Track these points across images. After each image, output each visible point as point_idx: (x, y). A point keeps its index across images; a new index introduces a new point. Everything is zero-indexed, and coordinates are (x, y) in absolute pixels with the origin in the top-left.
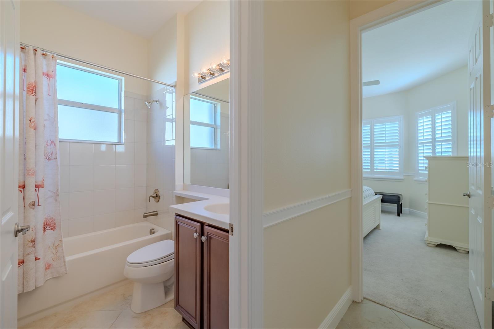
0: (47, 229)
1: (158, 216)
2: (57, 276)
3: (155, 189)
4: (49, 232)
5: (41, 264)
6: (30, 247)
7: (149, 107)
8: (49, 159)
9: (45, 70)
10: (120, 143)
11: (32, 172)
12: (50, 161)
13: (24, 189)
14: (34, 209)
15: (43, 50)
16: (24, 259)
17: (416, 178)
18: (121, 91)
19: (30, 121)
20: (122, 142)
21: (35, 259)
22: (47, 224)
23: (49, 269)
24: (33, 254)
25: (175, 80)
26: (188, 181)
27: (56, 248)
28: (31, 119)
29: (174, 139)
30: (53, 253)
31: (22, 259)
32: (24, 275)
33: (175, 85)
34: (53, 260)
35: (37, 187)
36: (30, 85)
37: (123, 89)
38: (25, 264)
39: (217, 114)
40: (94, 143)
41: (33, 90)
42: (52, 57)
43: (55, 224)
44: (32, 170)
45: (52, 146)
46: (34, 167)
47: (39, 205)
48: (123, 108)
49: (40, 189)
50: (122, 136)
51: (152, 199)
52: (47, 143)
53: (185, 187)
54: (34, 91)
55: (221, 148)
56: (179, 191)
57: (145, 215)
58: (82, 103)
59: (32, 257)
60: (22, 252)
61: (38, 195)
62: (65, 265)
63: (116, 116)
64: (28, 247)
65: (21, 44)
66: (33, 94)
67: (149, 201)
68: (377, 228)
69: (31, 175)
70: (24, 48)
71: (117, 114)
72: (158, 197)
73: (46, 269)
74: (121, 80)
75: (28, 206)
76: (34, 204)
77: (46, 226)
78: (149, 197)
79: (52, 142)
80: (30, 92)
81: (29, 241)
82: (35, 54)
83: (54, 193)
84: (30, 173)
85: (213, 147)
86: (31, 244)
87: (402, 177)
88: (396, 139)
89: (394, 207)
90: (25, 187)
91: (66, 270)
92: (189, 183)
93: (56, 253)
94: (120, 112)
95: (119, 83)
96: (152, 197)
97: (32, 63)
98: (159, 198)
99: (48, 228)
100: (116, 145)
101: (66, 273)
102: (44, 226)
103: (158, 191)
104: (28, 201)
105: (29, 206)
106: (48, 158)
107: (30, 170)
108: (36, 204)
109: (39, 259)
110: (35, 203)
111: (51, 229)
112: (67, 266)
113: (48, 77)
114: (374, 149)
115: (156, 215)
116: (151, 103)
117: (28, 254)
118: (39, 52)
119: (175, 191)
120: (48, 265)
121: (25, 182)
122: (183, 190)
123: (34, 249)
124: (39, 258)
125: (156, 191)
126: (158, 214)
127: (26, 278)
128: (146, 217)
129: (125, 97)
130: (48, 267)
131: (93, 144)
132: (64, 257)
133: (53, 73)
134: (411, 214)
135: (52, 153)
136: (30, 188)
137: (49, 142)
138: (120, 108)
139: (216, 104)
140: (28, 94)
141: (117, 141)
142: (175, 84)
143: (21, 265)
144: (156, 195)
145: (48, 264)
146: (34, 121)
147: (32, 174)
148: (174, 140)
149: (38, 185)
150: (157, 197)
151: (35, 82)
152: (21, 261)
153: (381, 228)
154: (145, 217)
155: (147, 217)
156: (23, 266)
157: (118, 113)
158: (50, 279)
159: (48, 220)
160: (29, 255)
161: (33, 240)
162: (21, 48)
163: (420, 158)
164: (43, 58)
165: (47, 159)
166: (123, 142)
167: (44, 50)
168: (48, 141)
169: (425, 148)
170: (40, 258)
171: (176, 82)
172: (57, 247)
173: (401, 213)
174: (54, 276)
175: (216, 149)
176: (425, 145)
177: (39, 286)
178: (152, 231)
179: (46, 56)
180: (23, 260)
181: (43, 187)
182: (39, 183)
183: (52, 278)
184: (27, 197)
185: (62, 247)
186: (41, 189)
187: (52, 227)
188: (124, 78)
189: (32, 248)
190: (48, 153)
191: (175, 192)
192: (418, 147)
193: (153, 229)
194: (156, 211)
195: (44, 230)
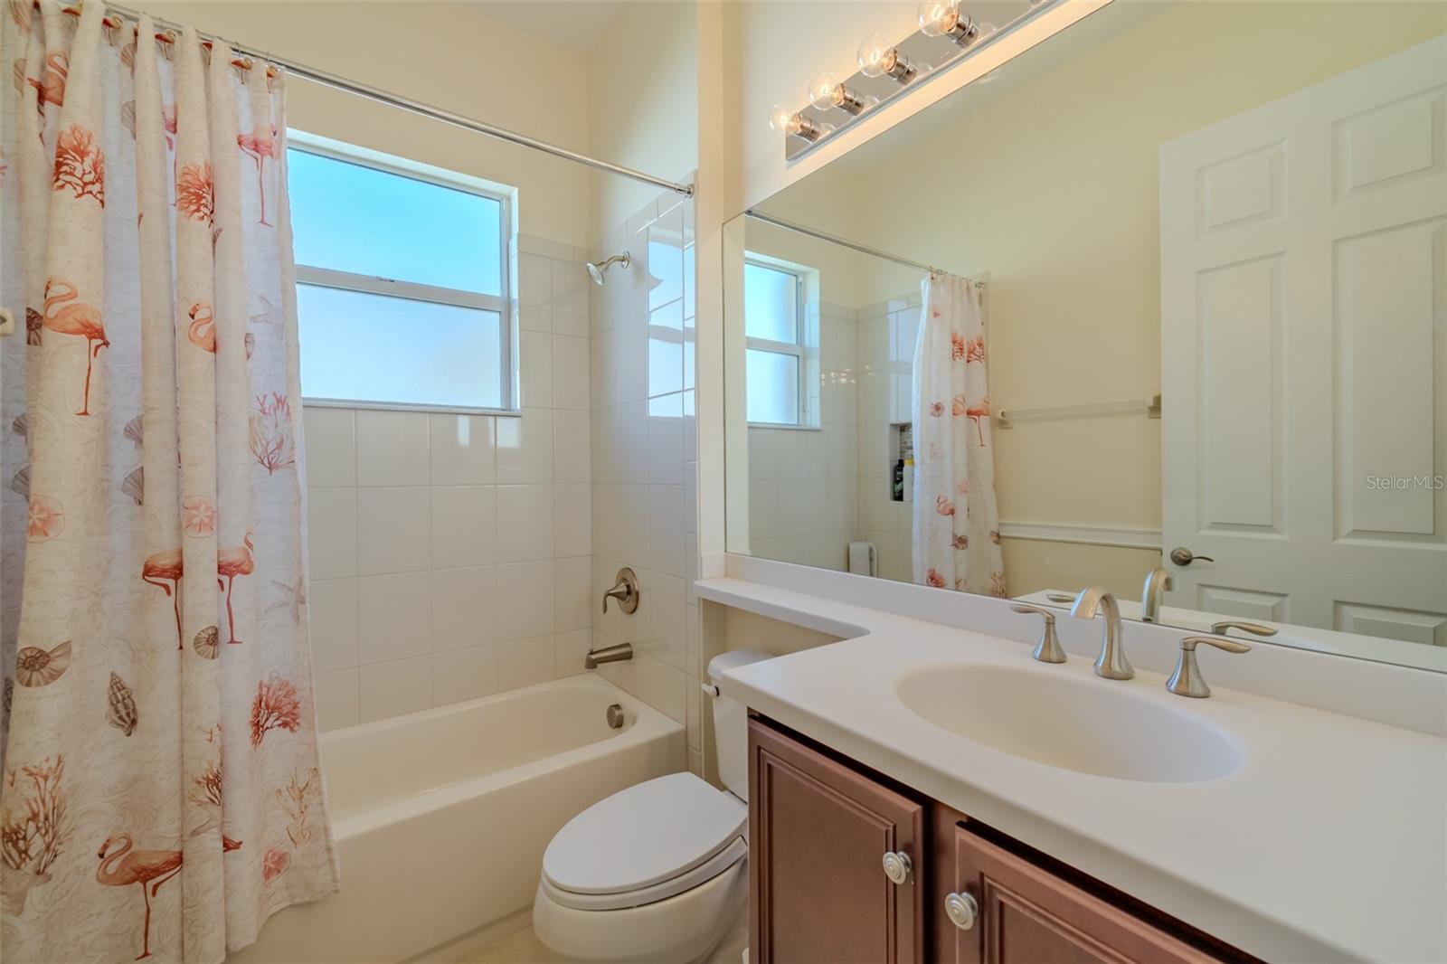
0: (268, 724)
1: (633, 660)
2: (307, 899)
3: (619, 569)
4: (275, 735)
5: (247, 862)
6: (201, 804)
7: (599, 282)
8: (269, 463)
9: (247, 130)
10: (506, 413)
11: (202, 515)
12: (275, 473)
13: (179, 581)
14: (213, 657)
15: (236, 48)
16: (183, 848)
18: (510, 237)
19: (192, 316)
20: (513, 407)
21: (225, 845)
22: (268, 708)
23: (279, 871)
24: (215, 830)
25: (694, 165)
26: (741, 545)
27: (302, 797)
28: (195, 309)
29: (693, 386)
30: (293, 815)
31: (177, 849)
32: (185, 911)
33: (692, 186)
34: (292, 839)
35: (223, 574)
36: (189, 178)
37: (516, 229)
38: (187, 869)
39: (806, 307)
40: (430, 413)
41: (200, 197)
42: (269, 75)
43: (295, 706)
44: (203, 507)
45: (281, 416)
46: (214, 495)
47: (232, 641)
48: (515, 295)
49: (234, 578)
50: (513, 388)
51: (612, 601)
52: (262, 405)
53: (732, 567)
54: (203, 201)
55: (822, 424)
56: (713, 581)
57: (594, 657)
58: (393, 281)
59: (213, 841)
60: (177, 824)
61: (228, 603)
62: (331, 861)
63: (494, 319)
64: (195, 804)
65: (159, 23)
66: (201, 214)
67: (602, 612)
69: (201, 526)
70: (169, 39)
71: (498, 315)
72: (634, 595)
73: (268, 873)
74: (509, 199)
75: (193, 648)
76: (214, 639)
77: (264, 713)
78: (603, 596)
79: (279, 401)
80: (191, 203)
81: (199, 783)
82: (207, 62)
83: (290, 590)
84: (196, 521)
85: (796, 422)
86: (204, 794)
90: (181, 574)
91: (334, 880)
92: (746, 549)
93: (302, 812)
94: (504, 308)
95: (501, 211)
96: (613, 595)
97: (196, 93)
98: (637, 600)
99: (271, 719)
100: (495, 416)
101: (336, 892)
102: (257, 716)
103: (633, 574)
104: (194, 628)
105: (196, 648)
106: (266, 461)
107: (197, 508)
108: (224, 636)
109: (237, 846)
110: (220, 633)
111: (285, 724)
112: (337, 864)
113: (254, 153)
115: (628, 656)
116: (604, 267)
117: (195, 833)
118: (222, 54)
119: (696, 580)
120: (276, 858)
121: (180, 553)
122: (726, 575)
123: (216, 811)
124: (237, 841)
125: (626, 576)
126: (634, 655)
127: (193, 922)
128: (595, 667)
129: (520, 252)
130: (275, 865)
131: (428, 416)
132: (326, 830)
133: (275, 137)
135: (282, 442)
136: (201, 576)
137: (271, 400)
138: (506, 296)
139: (804, 274)
140: (183, 213)
141: (499, 406)
142: (692, 182)
143: (171, 873)
144: (625, 589)
145: (274, 854)
146: (210, 319)
147: (202, 521)
148: (693, 392)
149: (231, 565)
150: (628, 595)
151: (210, 169)
152: (172, 857)
154: (592, 665)
155: (599, 665)
156: (181, 875)
157: (500, 313)
158: (286, 908)
159: (271, 692)
160: (198, 834)
161: (211, 777)
162: (158, 37)
164: (238, 80)
165: (263, 463)
166: (519, 407)
167: (241, 49)
168: (265, 397)
170: (241, 843)
171: (696, 173)
172: (303, 791)
174: (298, 900)
175: (803, 427)
177: (241, 947)
178: (614, 714)
179: (249, 71)
180: (181, 853)
181: (247, 573)
182: (233, 557)
183: (291, 906)
184: (187, 611)
185: (321, 793)
186: (238, 578)
187: (286, 715)
188: (516, 190)
189: (210, 806)
190: (268, 444)
191: (696, 583)
193: (617, 707)
194: (628, 645)
195: (256, 733)
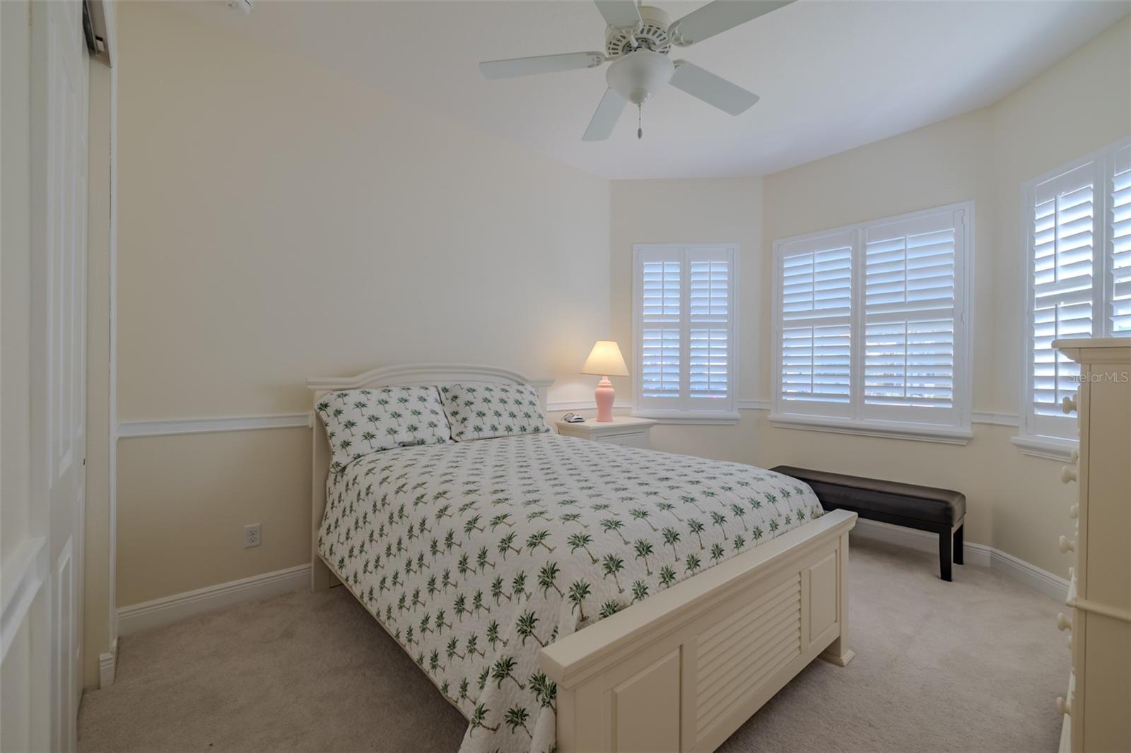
17: (1023, 438)
68: (830, 655)
87: (966, 431)
88: (945, 289)
89: (930, 541)
114: (864, 328)
134: (999, 573)
153: (846, 656)
163: (1038, 359)
169: (1063, 317)
173: (959, 560)
176: (1062, 304)
192: (1032, 316)
